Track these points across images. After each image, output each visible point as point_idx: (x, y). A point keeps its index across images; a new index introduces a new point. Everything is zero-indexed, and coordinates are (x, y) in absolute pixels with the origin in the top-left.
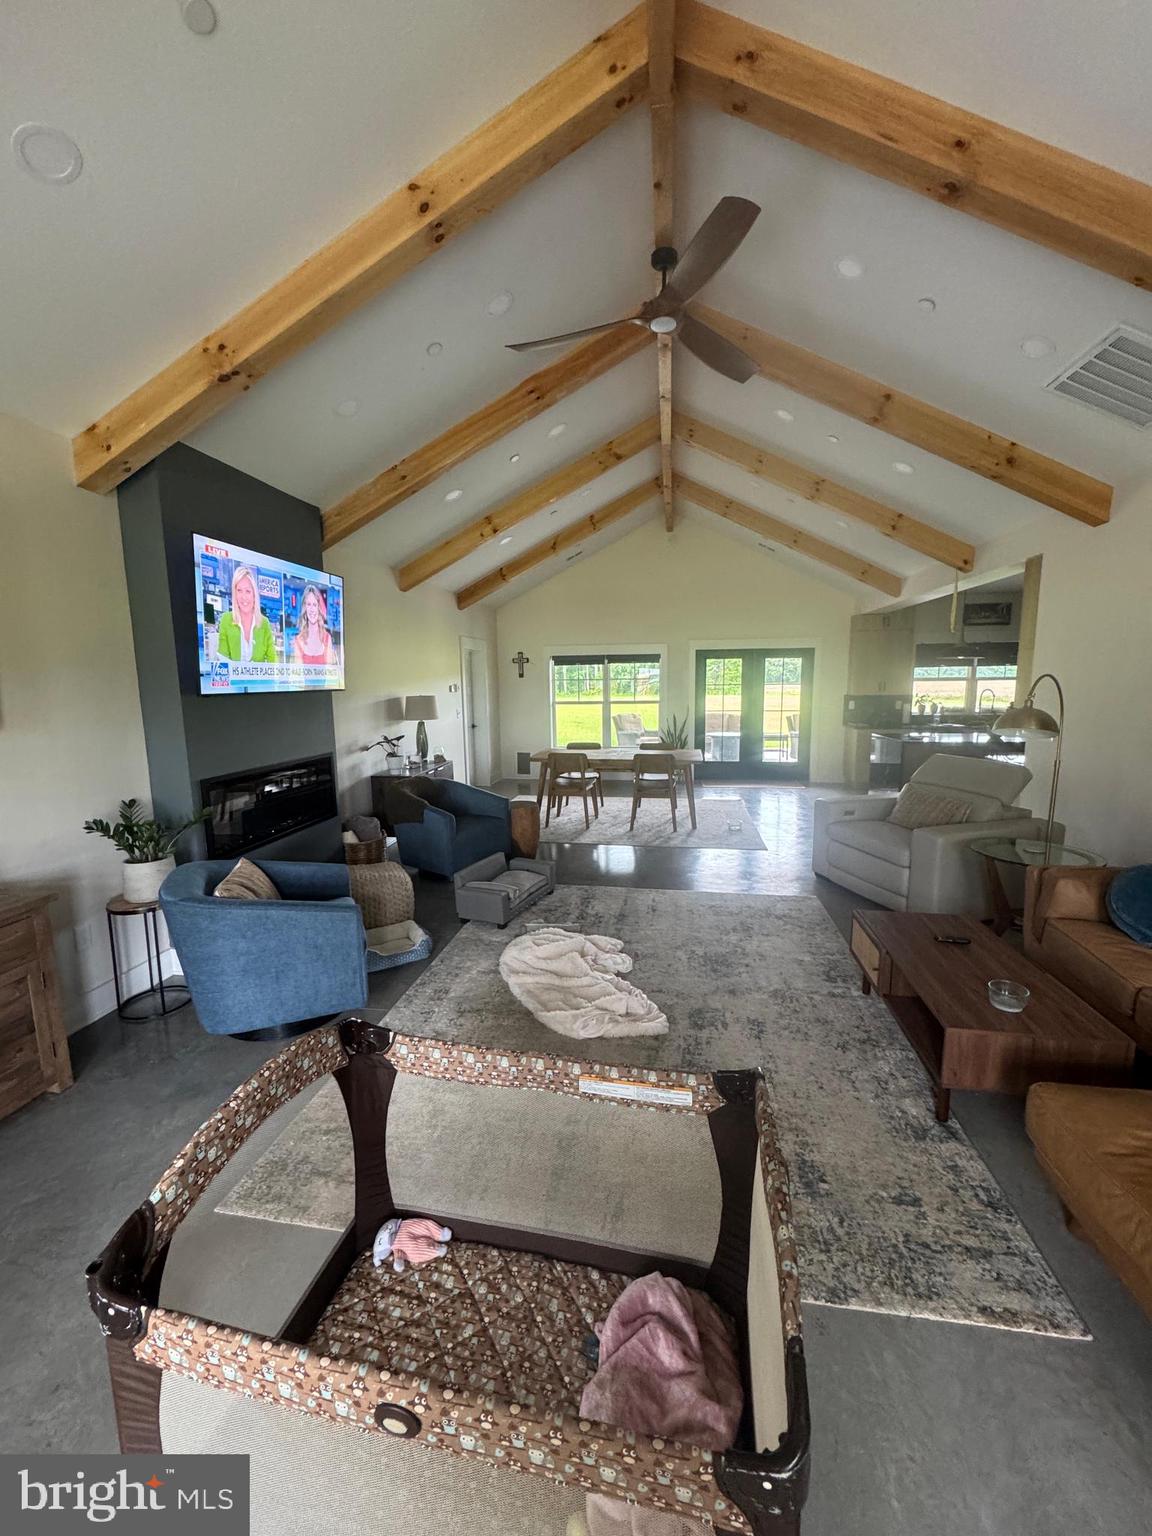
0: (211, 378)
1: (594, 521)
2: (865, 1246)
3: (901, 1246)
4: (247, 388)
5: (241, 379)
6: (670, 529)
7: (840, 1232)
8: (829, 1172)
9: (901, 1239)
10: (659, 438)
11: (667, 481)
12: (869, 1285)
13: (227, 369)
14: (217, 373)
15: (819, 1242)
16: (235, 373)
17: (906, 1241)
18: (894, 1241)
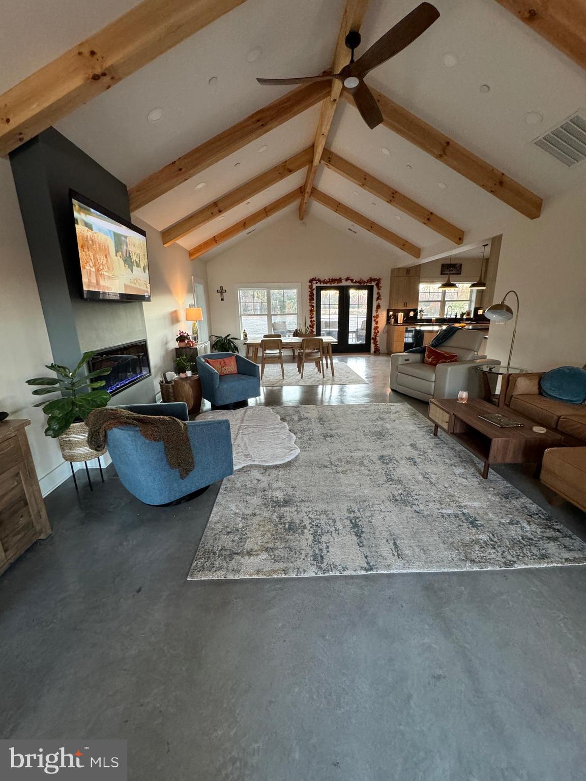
0: (87, 75)
1: (267, 210)
2: (508, 543)
3: (521, 540)
4: (109, 87)
5: (106, 80)
6: (301, 219)
7: (495, 540)
8: (477, 516)
9: (520, 538)
10: (312, 161)
11: (308, 189)
12: (518, 559)
13: (98, 71)
14: (91, 73)
15: (489, 545)
16: (104, 74)
17: (523, 539)
18: (518, 539)
